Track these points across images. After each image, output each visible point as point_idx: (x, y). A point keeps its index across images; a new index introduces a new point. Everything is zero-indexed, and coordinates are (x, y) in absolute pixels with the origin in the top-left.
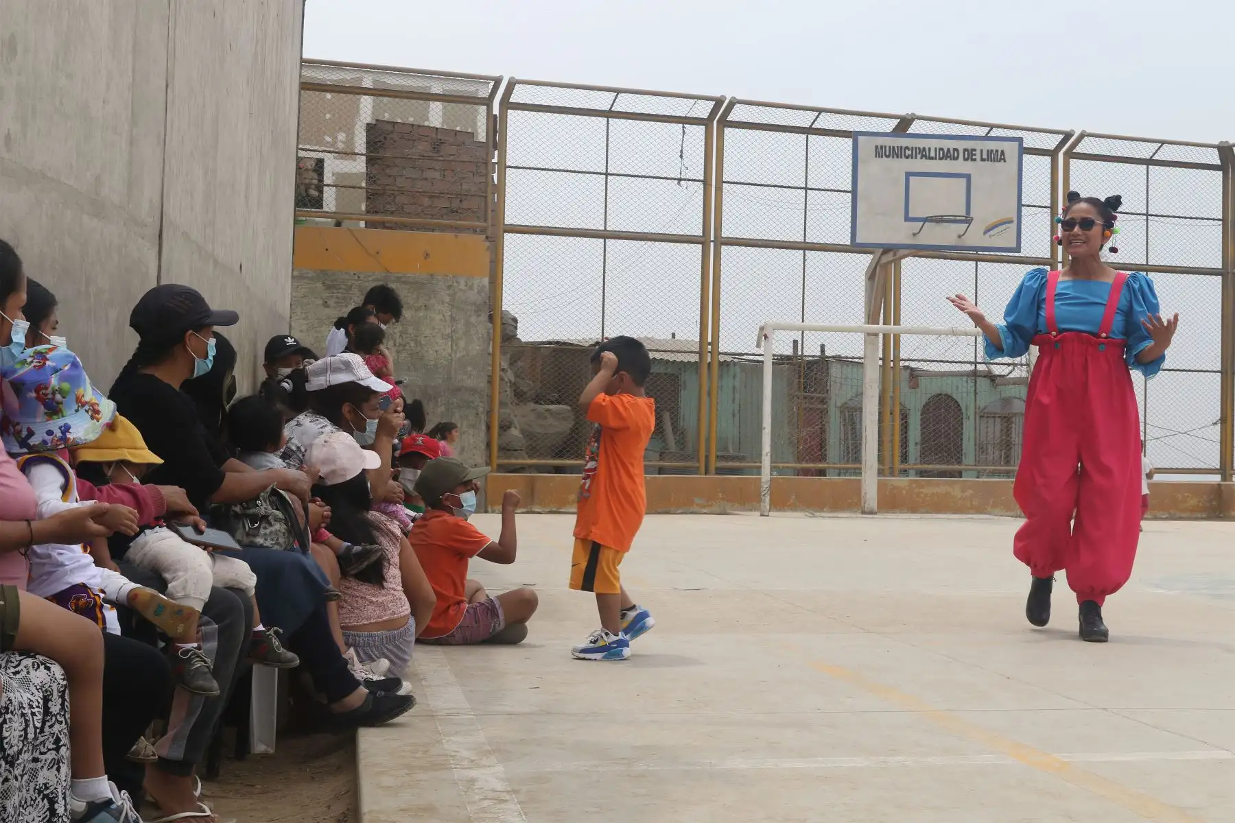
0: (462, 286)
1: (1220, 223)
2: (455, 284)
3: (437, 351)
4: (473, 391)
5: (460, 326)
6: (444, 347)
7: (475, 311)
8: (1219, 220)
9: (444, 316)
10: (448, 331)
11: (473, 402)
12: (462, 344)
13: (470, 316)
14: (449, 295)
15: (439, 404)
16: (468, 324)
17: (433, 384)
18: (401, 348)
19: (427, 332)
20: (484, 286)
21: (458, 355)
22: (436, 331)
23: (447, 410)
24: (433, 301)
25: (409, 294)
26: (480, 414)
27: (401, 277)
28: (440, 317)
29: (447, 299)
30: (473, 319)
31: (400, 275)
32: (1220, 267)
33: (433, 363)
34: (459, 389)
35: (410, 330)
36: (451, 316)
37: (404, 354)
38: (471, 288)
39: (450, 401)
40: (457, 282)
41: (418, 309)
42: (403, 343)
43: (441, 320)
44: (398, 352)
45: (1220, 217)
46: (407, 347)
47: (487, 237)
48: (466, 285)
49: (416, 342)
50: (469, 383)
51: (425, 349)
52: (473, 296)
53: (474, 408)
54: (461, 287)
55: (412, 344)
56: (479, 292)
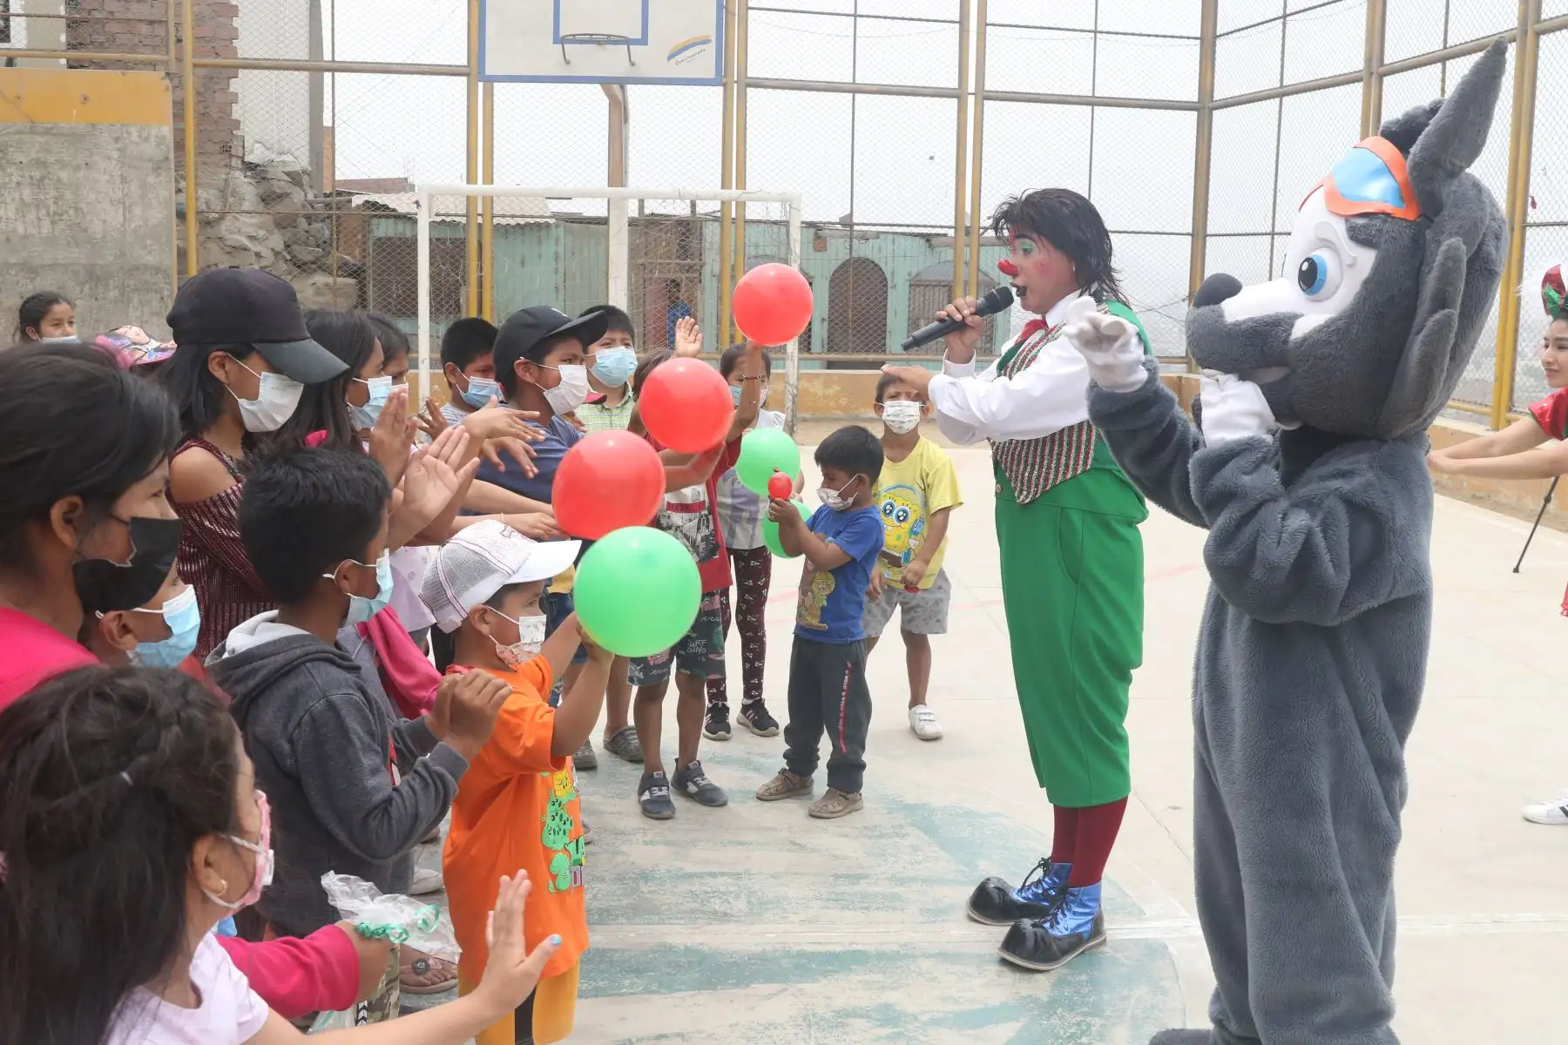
0: (135, 137)
1: (1198, 42)
2: (125, 135)
3: (104, 221)
4: (156, 270)
5: (134, 188)
6: (115, 217)
7: (153, 170)
8: (1196, 38)
9: (112, 176)
10: (119, 194)
11: (156, 283)
12: (137, 211)
13: (147, 175)
14: (119, 150)
15: (111, 287)
16: (144, 186)
17: (101, 263)
18: (56, 218)
19: (92, 197)
20: (164, 137)
21: (133, 226)
22: (102, 195)
23: (122, 294)
24: (96, 158)
25: (64, 150)
26: (165, 298)
27: (52, 128)
28: (106, 177)
29: (115, 155)
30: (151, 179)
31: (49, 126)
32: (1196, 99)
33: (98, 236)
34: (137, 268)
35: (68, 194)
36: (121, 175)
37: (61, 225)
38: (147, 139)
39: (126, 283)
40: (127, 132)
41: (78, 168)
42: (59, 212)
43: (108, 182)
44: (53, 223)
45: (1199, 35)
46: (65, 217)
47: (168, 74)
48: (140, 136)
49: (76, 209)
50: (150, 260)
51: (89, 217)
52: (150, 149)
53: (156, 292)
54: (132, 139)
55: (71, 212)
56: (158, 145)
